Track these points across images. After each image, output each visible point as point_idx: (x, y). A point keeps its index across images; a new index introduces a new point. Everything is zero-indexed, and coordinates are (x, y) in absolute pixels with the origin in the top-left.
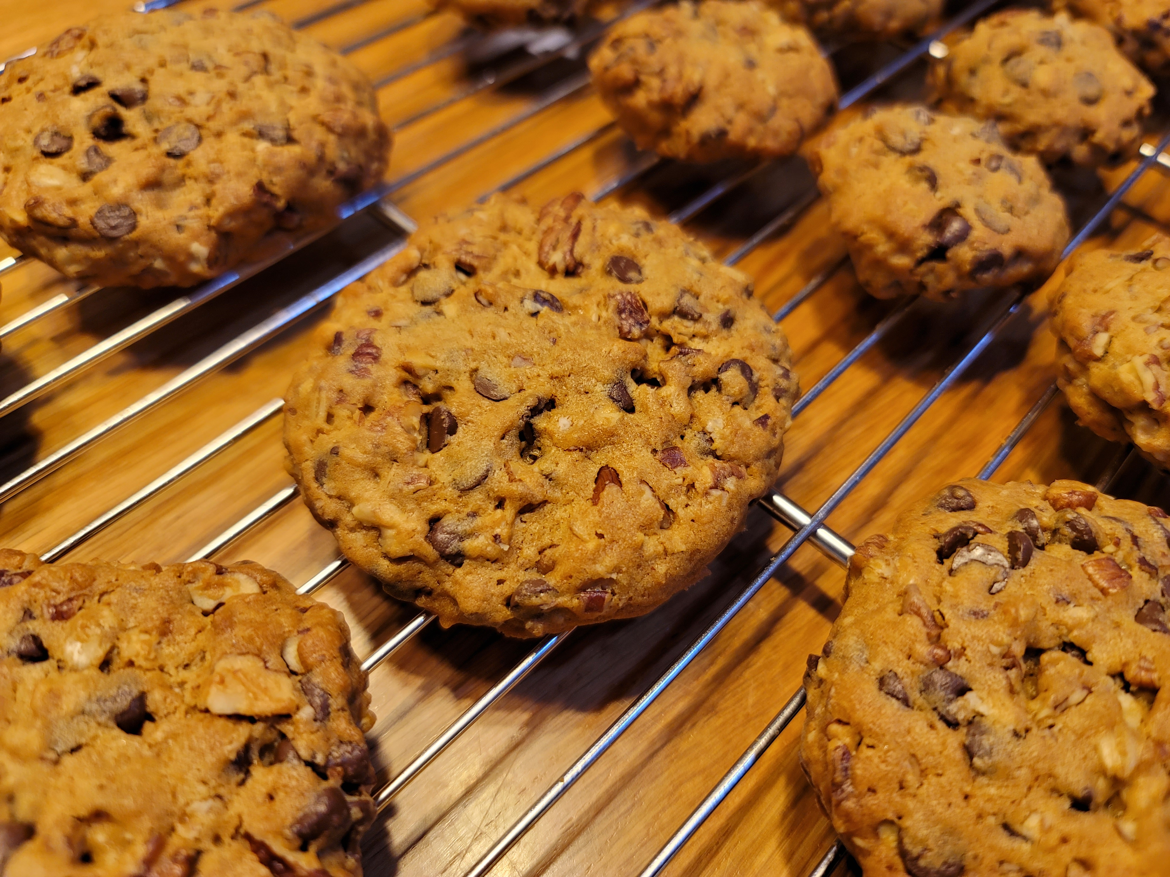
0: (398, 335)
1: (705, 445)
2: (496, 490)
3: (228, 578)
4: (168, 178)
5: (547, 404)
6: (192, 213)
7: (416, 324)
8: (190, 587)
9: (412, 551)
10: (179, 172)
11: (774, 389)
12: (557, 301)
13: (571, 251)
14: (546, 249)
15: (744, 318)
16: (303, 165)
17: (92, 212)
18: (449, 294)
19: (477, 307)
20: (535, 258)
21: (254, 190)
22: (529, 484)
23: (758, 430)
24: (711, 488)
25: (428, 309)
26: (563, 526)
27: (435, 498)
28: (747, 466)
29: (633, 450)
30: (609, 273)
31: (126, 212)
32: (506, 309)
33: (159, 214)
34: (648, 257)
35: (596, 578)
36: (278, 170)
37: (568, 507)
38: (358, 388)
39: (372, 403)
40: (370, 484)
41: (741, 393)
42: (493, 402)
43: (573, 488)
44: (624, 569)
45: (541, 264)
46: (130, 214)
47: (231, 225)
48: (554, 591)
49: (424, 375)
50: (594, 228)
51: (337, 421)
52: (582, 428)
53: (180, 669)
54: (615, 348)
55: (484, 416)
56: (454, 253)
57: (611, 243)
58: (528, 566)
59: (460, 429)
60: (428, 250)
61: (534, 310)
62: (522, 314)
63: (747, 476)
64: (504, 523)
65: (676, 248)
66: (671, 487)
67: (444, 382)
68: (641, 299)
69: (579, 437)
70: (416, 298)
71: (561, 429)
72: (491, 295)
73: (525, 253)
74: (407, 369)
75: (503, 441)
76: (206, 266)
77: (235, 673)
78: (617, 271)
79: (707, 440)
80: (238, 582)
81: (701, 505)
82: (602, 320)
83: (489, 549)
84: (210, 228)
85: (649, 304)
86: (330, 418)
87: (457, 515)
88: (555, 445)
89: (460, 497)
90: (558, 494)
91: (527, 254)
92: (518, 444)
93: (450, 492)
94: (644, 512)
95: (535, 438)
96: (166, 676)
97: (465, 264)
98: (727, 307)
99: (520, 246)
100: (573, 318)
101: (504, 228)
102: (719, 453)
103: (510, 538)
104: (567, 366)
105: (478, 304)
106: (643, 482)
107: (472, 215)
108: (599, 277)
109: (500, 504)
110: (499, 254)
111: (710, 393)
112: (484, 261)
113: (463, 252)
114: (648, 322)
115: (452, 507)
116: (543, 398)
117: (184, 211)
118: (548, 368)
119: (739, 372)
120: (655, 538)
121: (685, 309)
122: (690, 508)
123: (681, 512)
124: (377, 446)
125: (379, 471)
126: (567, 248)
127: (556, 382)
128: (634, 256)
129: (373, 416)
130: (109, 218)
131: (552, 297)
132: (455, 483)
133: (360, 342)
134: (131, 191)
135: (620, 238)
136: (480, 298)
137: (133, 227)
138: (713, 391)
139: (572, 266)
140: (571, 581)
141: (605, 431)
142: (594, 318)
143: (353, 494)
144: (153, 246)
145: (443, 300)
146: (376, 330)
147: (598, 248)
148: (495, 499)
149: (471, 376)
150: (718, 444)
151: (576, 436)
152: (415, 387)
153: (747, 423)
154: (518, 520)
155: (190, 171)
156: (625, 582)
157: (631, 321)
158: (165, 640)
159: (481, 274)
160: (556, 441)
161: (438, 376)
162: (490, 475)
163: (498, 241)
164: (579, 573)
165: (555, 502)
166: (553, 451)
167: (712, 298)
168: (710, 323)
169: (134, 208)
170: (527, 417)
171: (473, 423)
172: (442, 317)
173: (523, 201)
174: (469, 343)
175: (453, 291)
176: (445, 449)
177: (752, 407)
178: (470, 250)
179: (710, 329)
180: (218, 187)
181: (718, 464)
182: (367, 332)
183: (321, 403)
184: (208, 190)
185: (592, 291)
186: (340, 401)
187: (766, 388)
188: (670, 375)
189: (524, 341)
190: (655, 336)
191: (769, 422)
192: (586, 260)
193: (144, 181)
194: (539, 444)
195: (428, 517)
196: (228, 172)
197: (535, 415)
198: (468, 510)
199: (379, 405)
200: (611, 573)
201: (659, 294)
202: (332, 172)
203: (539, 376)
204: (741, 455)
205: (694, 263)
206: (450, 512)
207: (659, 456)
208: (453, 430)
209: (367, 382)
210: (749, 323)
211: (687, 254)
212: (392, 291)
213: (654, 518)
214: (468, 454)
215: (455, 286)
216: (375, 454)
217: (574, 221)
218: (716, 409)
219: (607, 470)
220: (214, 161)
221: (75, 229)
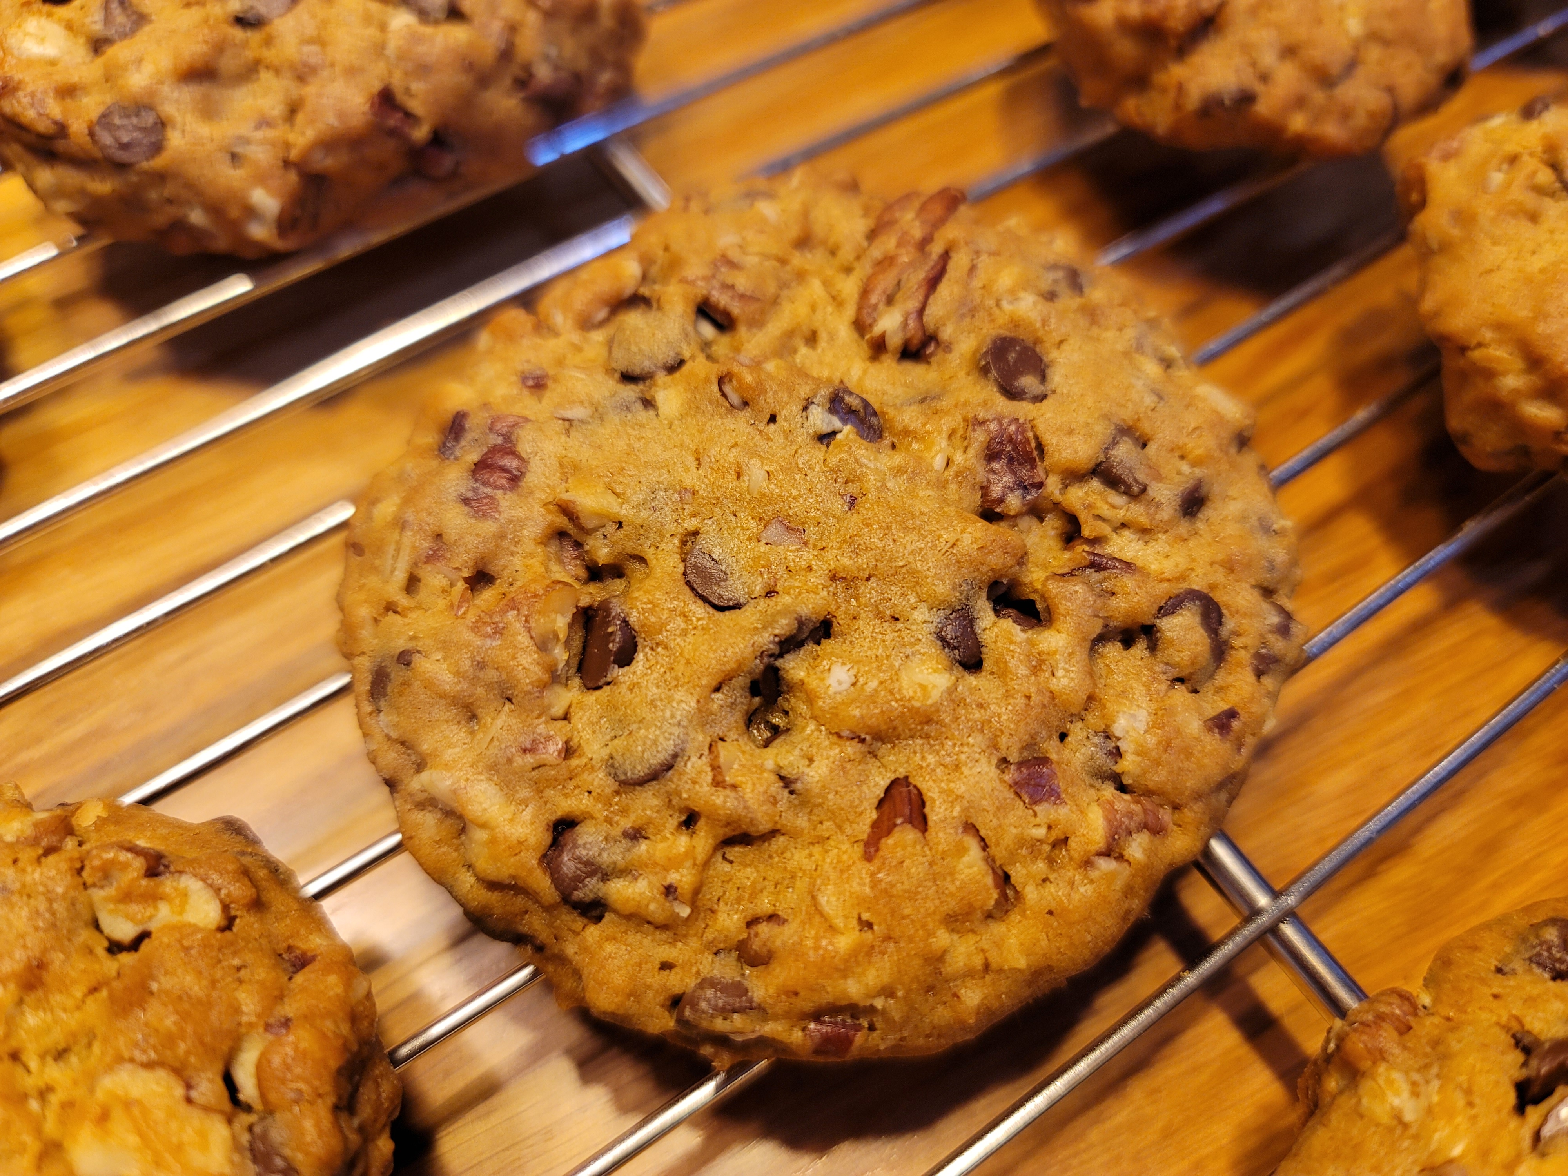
0: (563, 438)
1: (1102, 759)
2: (685, 795)
3: (167, 884)
4: (228, 63)
5: (813, 632)
6: (259, 135)
7: (601, 419)
8: (97, 895)
9: (513, 877)
10: (250, 54)
11: (1258, 656)
12: (875, 414)
13: (921, 312)
14: (874, 299)
15: (1226, 498)
16: (469, 65)
17: (94, 114)
18: (674, 367)
19: (718, 405)
20: (850, 312)
21: (372, 104)
22: (748, 796)
23: (1212, 742)
24: (1100, 854)
25: (630, 392)
26: (801, 885)
27: (571, 785)
28: (1176, 807)
29: (963, 757)
30: (984, 371)
31: (149, 119)
32: (773, 419)
33: (204, 130)
34: (1064, 347)
35: (844, 1003)
36: (423, 69)
37: (817, 850)
38: (468, 538)
39: (491, 569)
40: (458, 734)
41: (1193, 663)
42: (711, 611)
43: (832, 815)
44: (900, 994)
45: (860, 326)
46: (156, 124)
47: (326, 163)
48: (761, 1011)
49: (596, 530)
50: (973, 269)
51: (423, 594)
52: (873, 698)
53: (49, 1060)
54: (967, 539)
55: (690, 638)
56: (700, 283)
57: (998, 305)
58: (722, 946)
59: (640, 656)
60: (659, 262)
61: (826, 429)
62: (802, 437)
63: (1171, 826)
64: (689, 863)
65: (1120, 330)
66: (1021, 842)
67: (630, 547)
68: (1036, 438)
69: (862, 717)
70: (613, 365)
71: (831, 691)
72: (749, 387)
73: (834, 298)
74: (567, 510)
75: (719, 695)
76: (275, 231)
77: (128, 1104)
78: (998, 370)
79: (1110, 753)
80: (185, 895)
81: (1072, 884)
82: (952, 470)
83: (652, 907)
84: (287, 164)
85: (1049, 449)
86: (412, 584)
87: (605, 827)
88: (814, 717)
89: (617, 793)
90: (802, 822)
91: (837, 301)
92: (745, 702)
93: (600, 779)
94: (959, 889)
95: (779, 693)
96: (19, 1070)
97: (715, 308)
98: (1198, 472)
99: (827, 284)
100: (898, 459)
101: (804, 242)
102: (1127, 781)
103: (697, 891)
104: (864, 560)
105: (722, 400)
106: (971, 828)
107: (752, 205)
108: (962, 374)
109: (690, 820)
110: (785, 293)
111: (1132, 651)
112: (753, 307)
113: (715, 283)
114: (1040, 485)
115: (599, 810)
116: (809, 620)
117: (245, 129)
118: (829, 555)
119: (1198, 619)
120: (971, 938)
121: (1119, 471)
122: (1052, 888)
123: (1031, 893)
124: (481, 665)
125: (479, 712)
126: (913, 304)
127: (840, 586)
128: (1038, 341)
129: (487, 596)
130: (119, 127)
131: (866, 404)
132: (611, 765)
133: (495, 440)
134: (162, 83)
135: (1017, 299)
136: (727, 389)
137: (157, 148)
138: (1140, 649)
139: (916, 342)
140: (793, 1000)
141: (914, 712)
142: (939, 462)
143: (425, 747)
144: (189, 185)
145: (662, 377)
146: (527, 420)
147: (973, 312)
148: (681, 811)
149: (684, 543)
150: (1129, 765)
151: (857, 713)
152: (578, 545)
153: (1194, 726)
154: (719, 857)
155: (269, 55)
156: (897, 1016)
157: (1008, 479)
158: (31, 998)
159: (742, 331)
160: (818, 713)
161: (620, 534)
162: (680, 764)
163: (788, 268)
164: (812, 990)
165: (793, 835)
166: (808, 731)
167: (1172, 450)
168: (1158, 505)
169: (163, 115)
170: (771, 656)
171: (666, 648)
172: (652, 413)
173: (852, 187)
174: (691, 478)
175: (681, 363)
176: (607, 688)
177: (1208, 689)
178: (730, 281)
179: (1159, 517)
180: (310, 90)
181: (1124, 802)
182: (511, 420)
183: (402, 553)
184: (295, 91)
185: (944, 403)
186: (432, 558)
187: (1243, 653)
188: (1062, 609)
189: (795, 492)
190: (1048, 512)
191: (1236, 724)
192: (946, 333)
193: (185, 67)
194: (786, 706)
195: (553, 818)
196: (332, 65)
197: (788, 652)
198: (626, 823)
199: (505, 574)
200: (874, 997)
201: (1071, 432)
202: (523, 82)
203: (810, 568)
204: (1169, 787)
205: (1152, 368)
206: (593, 818)
207: (1011, 775)
208: (626, 657)
209: (489, 527)
210: (1234, 508)
211: (1139, 348)
212: (576, 337)
213: (977, 904)
214: (645, 712)
215: (686, 354)
216: (474, 681)
217: (936, 249)
218: (1138, 689)
219: (904, 789)
220: (311, 41)
221: (63, 141)
